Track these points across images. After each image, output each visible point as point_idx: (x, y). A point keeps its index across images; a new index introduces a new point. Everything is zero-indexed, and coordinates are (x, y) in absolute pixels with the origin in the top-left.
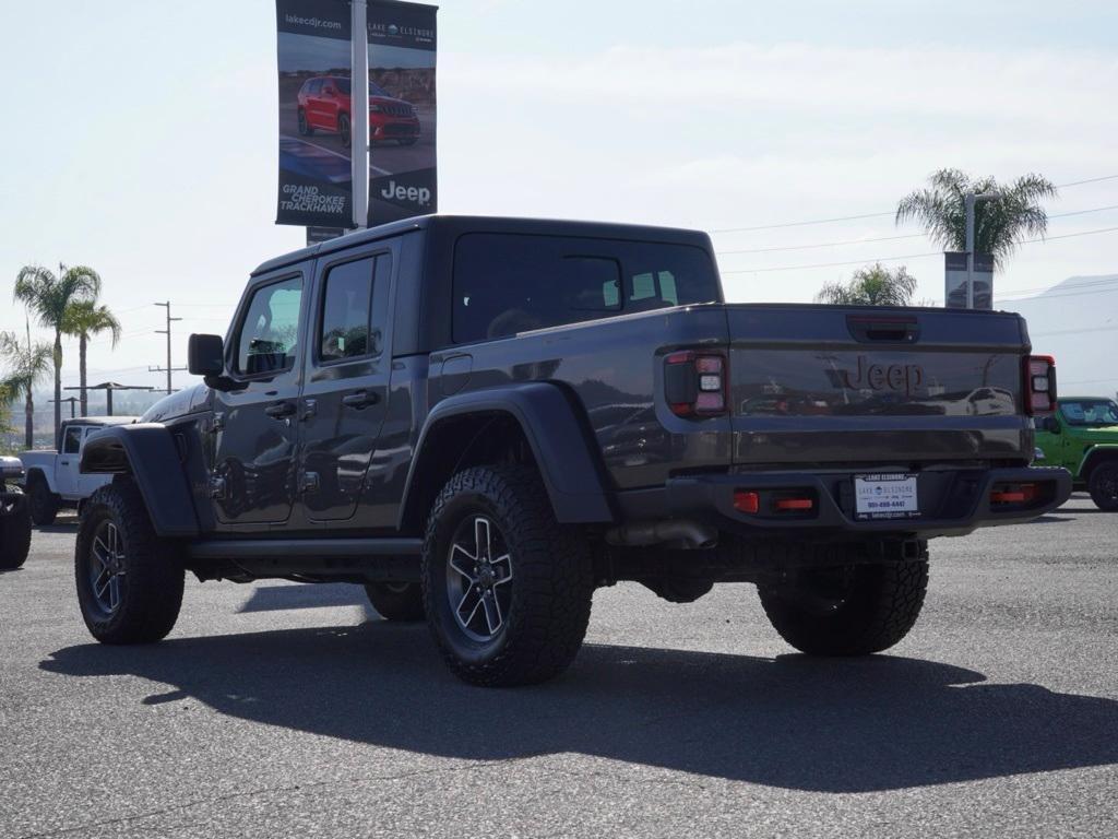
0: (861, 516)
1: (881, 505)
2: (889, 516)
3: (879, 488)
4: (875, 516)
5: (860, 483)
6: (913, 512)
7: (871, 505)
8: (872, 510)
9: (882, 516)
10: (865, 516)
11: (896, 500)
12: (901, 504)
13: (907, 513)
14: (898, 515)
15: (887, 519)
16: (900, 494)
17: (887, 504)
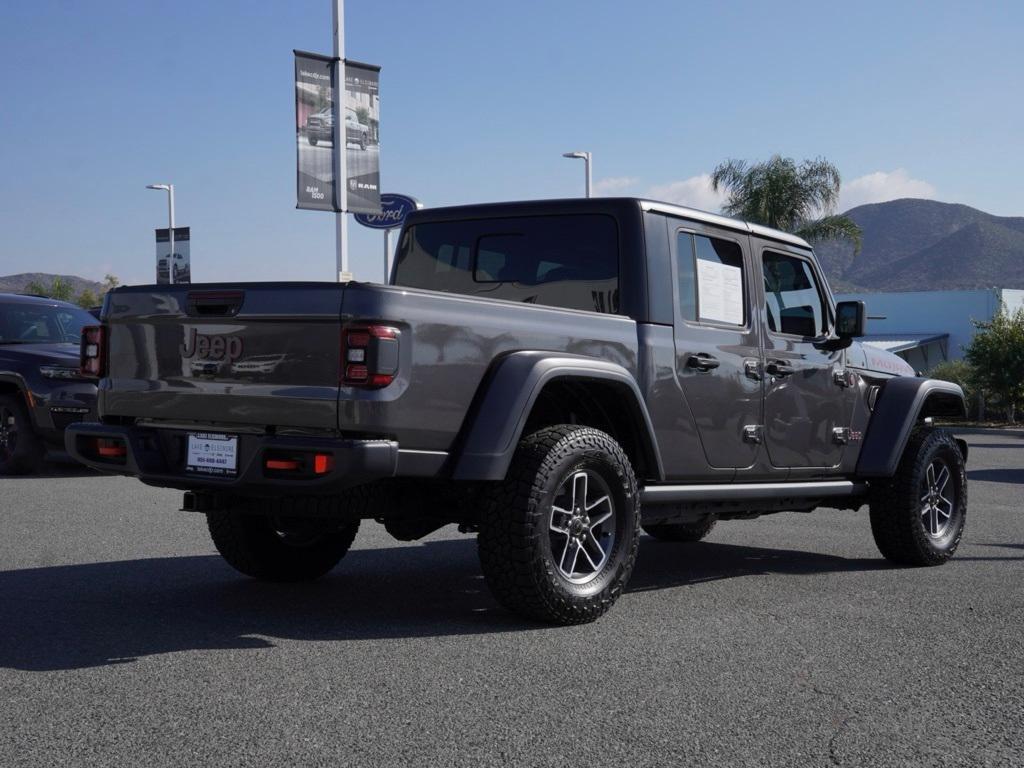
0: (189, 468)
1: (208, 460)
2: (210, 471)
3: (207, 446)
4: (199, 470)
5: (192, 440)
6: (230, 470)
7: (200, 460)
8: (200, 464)
9: (205, 470)
10: (192, 469)
11: (219, 458)
12: (223, 462)
13: (225, 470)
14: (218, 471)
15: (207, 473)
16: (223, 452)
17: (212, 461)
